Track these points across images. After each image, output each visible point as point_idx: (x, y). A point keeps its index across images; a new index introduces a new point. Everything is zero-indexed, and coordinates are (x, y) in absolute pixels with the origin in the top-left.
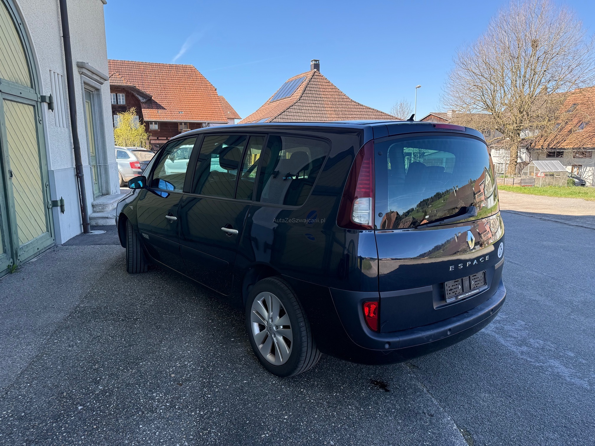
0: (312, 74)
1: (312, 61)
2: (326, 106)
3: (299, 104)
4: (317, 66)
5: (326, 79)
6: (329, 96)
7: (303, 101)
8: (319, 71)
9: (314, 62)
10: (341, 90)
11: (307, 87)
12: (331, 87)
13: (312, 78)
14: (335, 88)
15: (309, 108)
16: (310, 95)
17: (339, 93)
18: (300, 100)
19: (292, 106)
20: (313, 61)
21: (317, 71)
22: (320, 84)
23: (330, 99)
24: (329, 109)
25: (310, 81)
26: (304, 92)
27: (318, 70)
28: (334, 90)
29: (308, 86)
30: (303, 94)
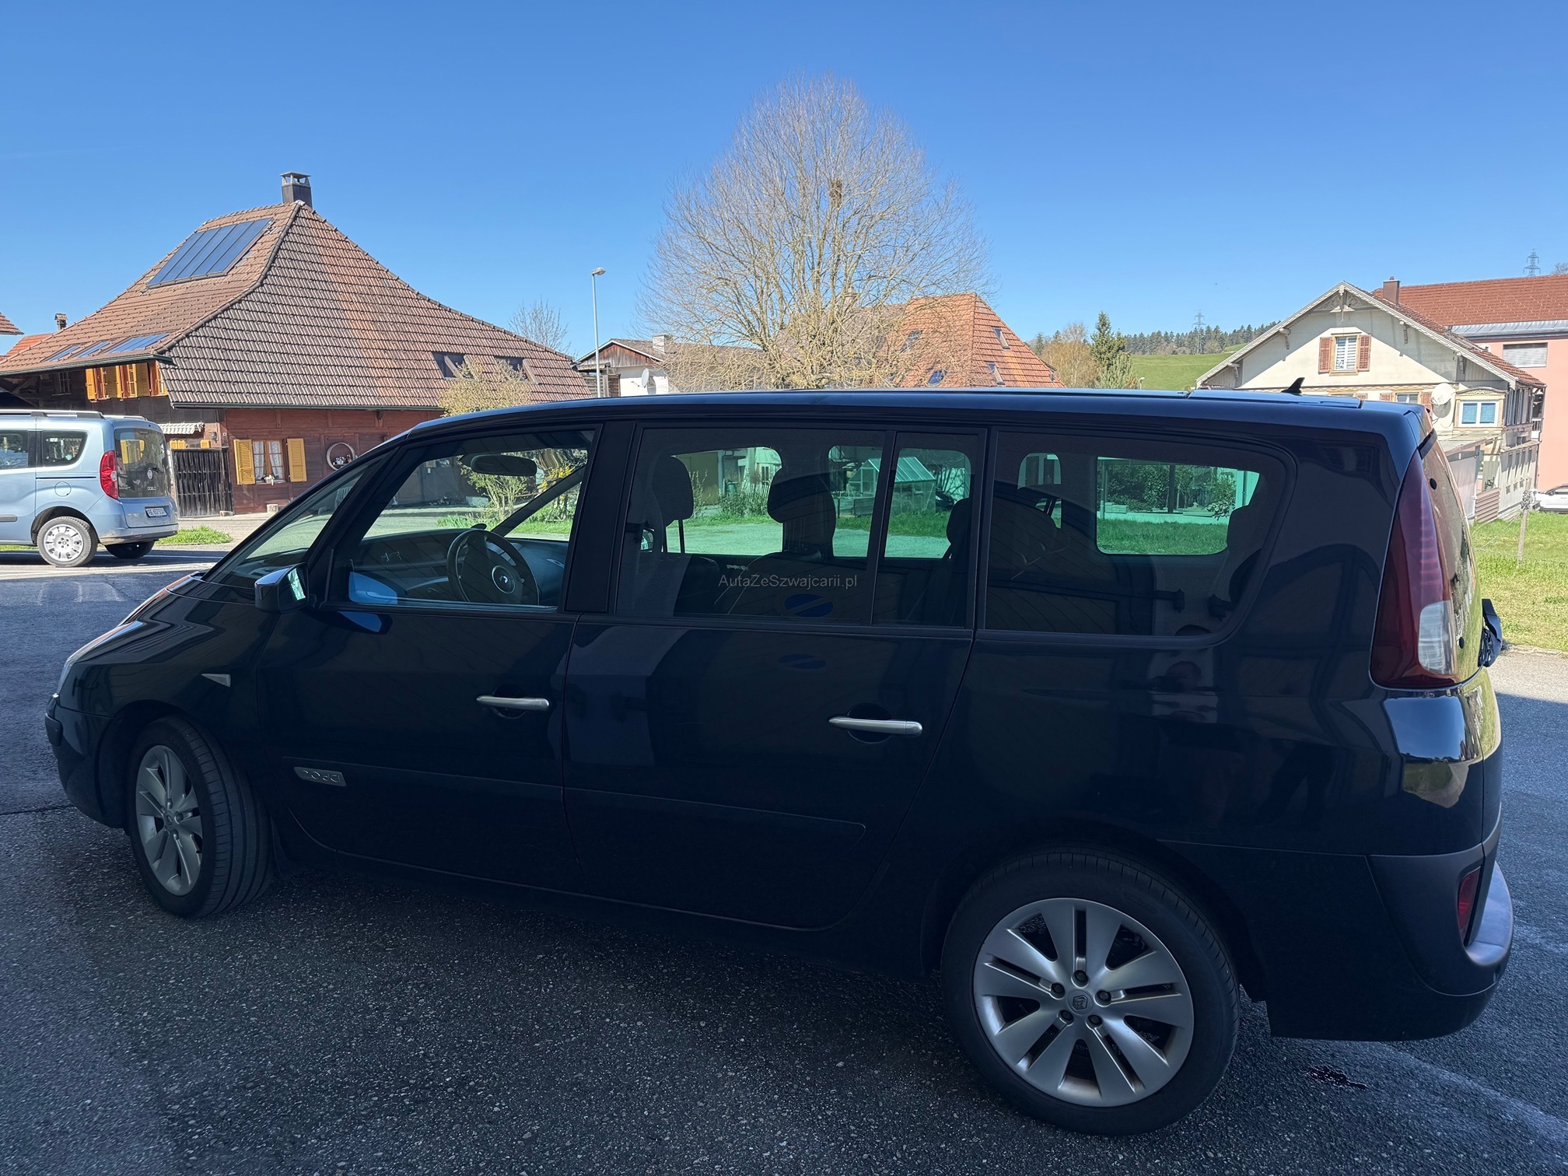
0: (290, 214)
1: (284, 176)
2: (345, 306)
3: (262, 297)
4: (302, 192)
5: (336, 230)
6: (353, 280)
7: (272, 289)
8: (310, 205)
9: (292, 180)
10: (384, 263)
11: (279, 249)
12: (354, 254)
13: (291, 226)
14: (367, 258)
15: (295, 310)
16: (293, 273)
17: (382, 274)
18: (262, 285)
19: (240, 302)
20: (289, 176)
21: (306, 207)
22: (318, 242)
23: (356, 289)
24: (355, 315)
25: (287, 233)
26: (273, 262)
27: (308, 202)
28: (365, 264)
29: (283, 246)
30: (270, 269)
